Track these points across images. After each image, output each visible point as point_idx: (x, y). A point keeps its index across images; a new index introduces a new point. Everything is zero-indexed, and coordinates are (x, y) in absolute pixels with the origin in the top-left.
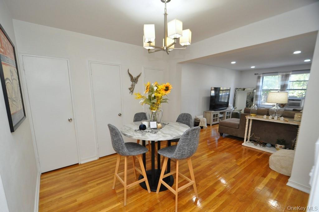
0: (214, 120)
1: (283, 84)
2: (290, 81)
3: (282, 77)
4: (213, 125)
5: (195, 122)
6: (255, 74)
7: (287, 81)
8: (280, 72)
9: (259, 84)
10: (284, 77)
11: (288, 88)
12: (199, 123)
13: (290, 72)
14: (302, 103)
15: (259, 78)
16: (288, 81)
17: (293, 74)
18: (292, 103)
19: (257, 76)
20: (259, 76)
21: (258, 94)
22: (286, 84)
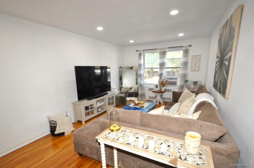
0: (87, 114)
1: (162, 62)
2: (167, 59)
3: (160, 54)
4: (86, 122)
5: (50, 127)
6: (136, 51)
7: (164, 59)
8: (158, 49)
9: (141, 61)
10: (161, 54)
11: (166, 66)
12: (56, 127)
13: (166, 49)
14: (177, 81)
15: (140, 55)
16: (166, 59)
17: (169, 51)
18: (170, 81)
19: (138, 52)
20: (140, 52)
21: (141, 73)
22: (164, 62)
